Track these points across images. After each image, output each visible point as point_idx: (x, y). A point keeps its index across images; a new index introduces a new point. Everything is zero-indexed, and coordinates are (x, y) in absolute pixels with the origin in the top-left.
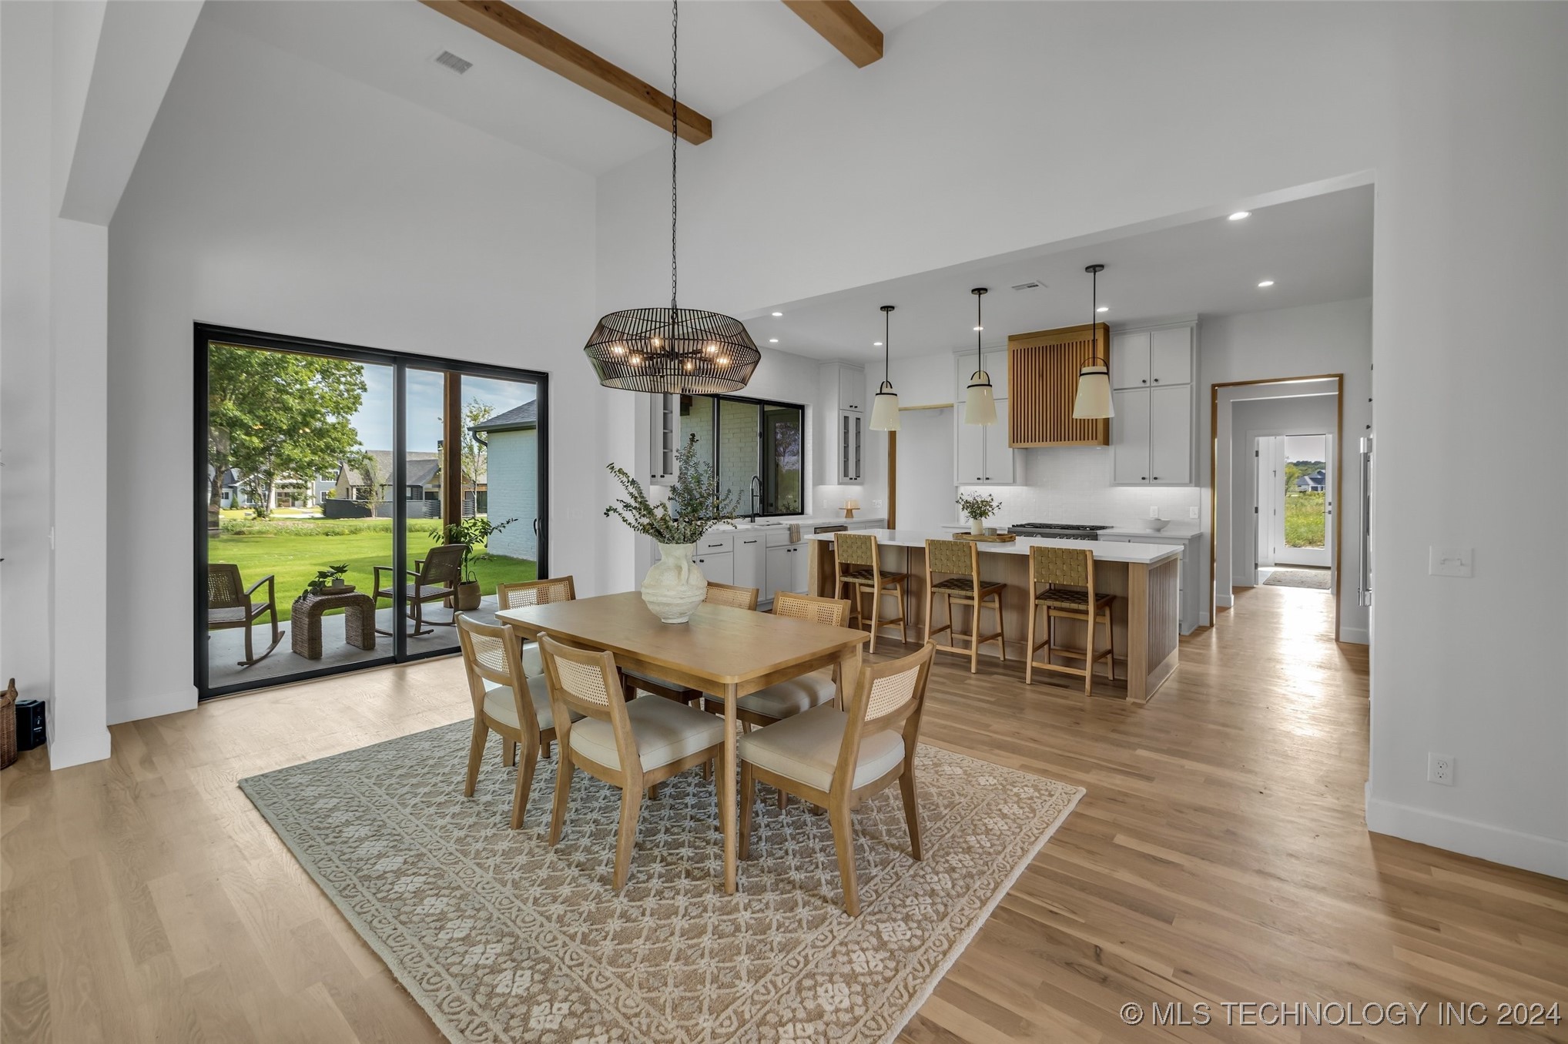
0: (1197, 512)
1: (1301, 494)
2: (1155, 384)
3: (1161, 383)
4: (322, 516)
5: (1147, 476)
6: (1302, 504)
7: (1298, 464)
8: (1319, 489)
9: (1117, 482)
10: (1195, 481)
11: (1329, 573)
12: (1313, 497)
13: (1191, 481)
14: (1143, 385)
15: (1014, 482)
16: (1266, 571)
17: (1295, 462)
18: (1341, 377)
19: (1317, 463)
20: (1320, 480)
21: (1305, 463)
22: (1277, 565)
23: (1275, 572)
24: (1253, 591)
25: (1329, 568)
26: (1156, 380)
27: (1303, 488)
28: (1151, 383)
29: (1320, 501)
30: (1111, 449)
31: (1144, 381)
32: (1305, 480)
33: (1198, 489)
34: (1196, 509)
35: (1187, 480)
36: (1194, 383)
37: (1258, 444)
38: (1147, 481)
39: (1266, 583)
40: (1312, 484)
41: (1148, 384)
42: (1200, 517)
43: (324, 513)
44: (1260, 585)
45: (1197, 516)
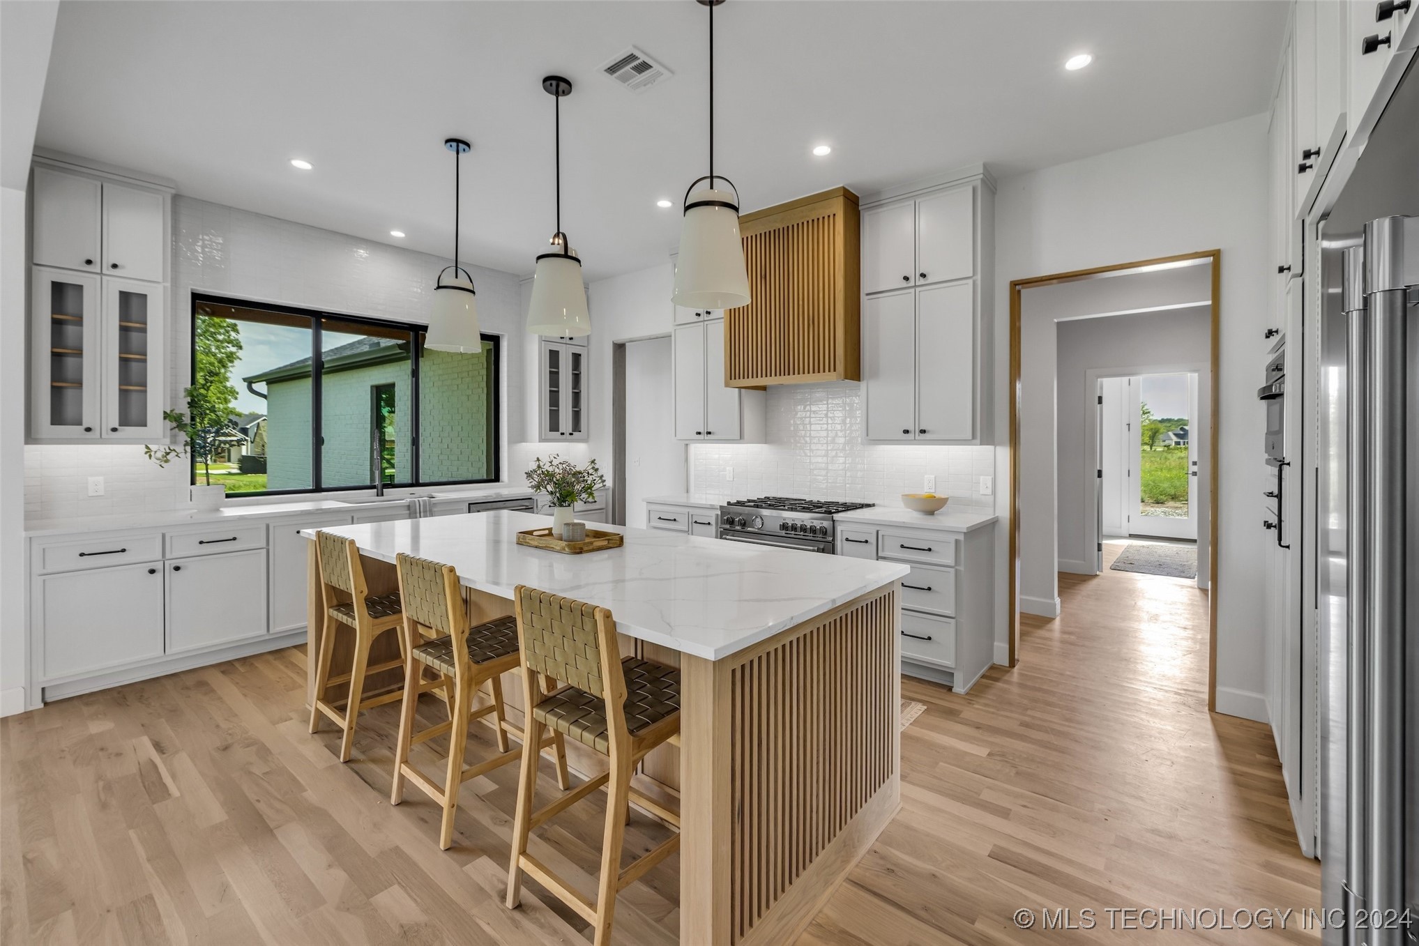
0: (990, 484)
1: (1166, 448)
2: (922, 281)
3: (930, 279)
4: (239, 471)
5: (911, 428)
6: (1166, 458)
7: (1163, 421)
8: (1182, 443)
9: (873, 437)
10: (982, 433)
11: (1193, 549)
12: (1176, 451)
13: (974, 437)
14: (904, 284)
15: (741, 438)
16: (1115, 547)
17: (1160, 419)
18: (1216, 255)
19: (1179, 420)
20: (1183, 435)
21: (1169, 420)
22: (1132, 536)
23: (1129, 547)
24: (1094, 582)
25: (1194, 541)
26: (923, 276)
27: (1167, 443)
28: (916, 279)
29: (1183, 455)
30: (863, 384)
31: (906, 279)
32: (1169, 436)
33: (991, 448)
34: (989, 480)
35: (969, 435)
36: (979, 277)
37: (1101, 388)
38: (911, 436)
39: (1115, 568)
40: (1175, 439)
41: (912, 283)
42: (994, 492)
43: (240, 469)
44: (1106, 572)
45: (989, 491)
